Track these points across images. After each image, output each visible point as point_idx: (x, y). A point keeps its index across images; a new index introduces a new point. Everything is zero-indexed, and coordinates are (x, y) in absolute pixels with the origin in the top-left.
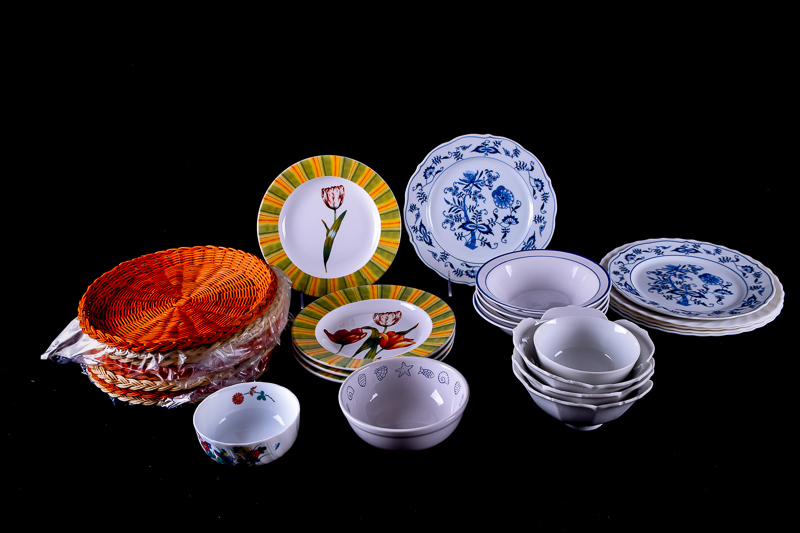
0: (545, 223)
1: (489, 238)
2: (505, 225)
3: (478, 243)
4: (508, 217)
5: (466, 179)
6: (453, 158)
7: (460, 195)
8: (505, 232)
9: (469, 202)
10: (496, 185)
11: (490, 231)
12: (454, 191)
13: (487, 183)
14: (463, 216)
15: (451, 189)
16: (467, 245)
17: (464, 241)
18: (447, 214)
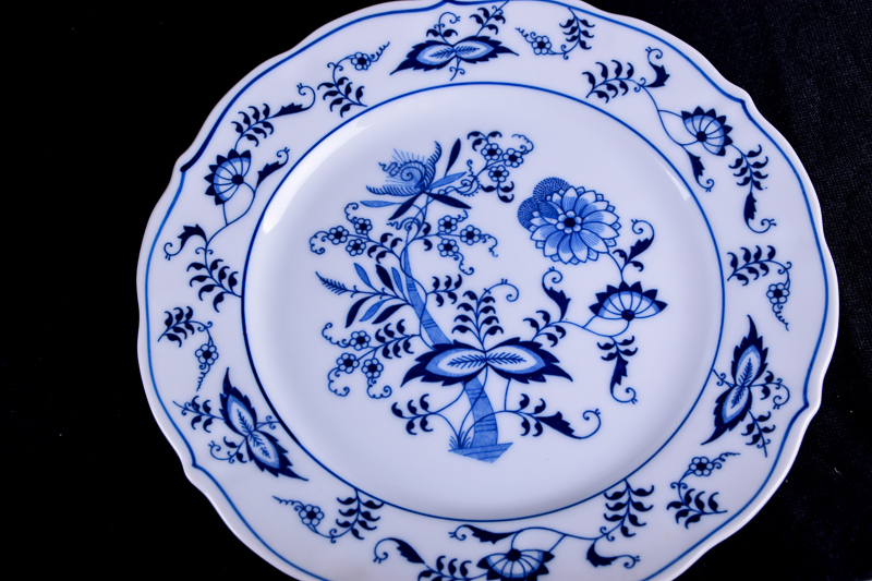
0: (785, 270)
1: (552, 394)
2: (610, 326)
3: (509, 427)
4: (611, 290)
5: (396, 182)
6: (323, 105)
7: (385, 245)
8: (619, 357)
9: (428, 265)
10: (525, 181)
11: (550, 367)
12: (354, 236)
13: (485, 180)
14: (412, 325)
15: (338, 235)
16: (460, 444)
17: (441, 433)
18: (341, 332)
